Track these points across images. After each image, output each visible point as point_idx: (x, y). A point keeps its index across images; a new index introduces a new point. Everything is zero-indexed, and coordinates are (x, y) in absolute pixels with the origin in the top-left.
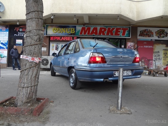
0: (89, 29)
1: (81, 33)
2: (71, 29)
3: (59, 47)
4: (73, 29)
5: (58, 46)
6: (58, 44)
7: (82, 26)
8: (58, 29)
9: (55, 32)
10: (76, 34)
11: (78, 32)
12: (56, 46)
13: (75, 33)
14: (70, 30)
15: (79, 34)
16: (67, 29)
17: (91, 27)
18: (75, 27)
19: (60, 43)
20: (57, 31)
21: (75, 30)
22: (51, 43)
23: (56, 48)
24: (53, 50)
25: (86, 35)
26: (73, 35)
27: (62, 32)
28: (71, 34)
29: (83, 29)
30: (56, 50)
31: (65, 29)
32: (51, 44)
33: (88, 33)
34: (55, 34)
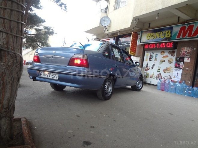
0: (191, 28)
1: (179, 36)
2: (167, 32)
3: (153, 57)
4: (168, 32)
5: (152, 55)
6: (153, 53)
7: (182, 25)
8: (152, 34)
9: (149, 38)
10: (172, 38)
11: (175, 34)
12: (150, 55)
13: (171, 36)
14: (165, 33)
15: (176, 38)
16: (161, 33)
17: (194, 24)
18: (171, 28)
19: (155, 52)
20: (150, 37)
21: (171, 33)
22: (146, 52)
23: (150, 58)
24: (147, 60)
25: (186, 38)
26: (168, 39)
27: (155, 38)
28: (166, 39)
29: (183, 29)
30: (150, 60)
31: (159, 33)
32: (146, 54)
33: (189, 35)
34: (149, 41)
